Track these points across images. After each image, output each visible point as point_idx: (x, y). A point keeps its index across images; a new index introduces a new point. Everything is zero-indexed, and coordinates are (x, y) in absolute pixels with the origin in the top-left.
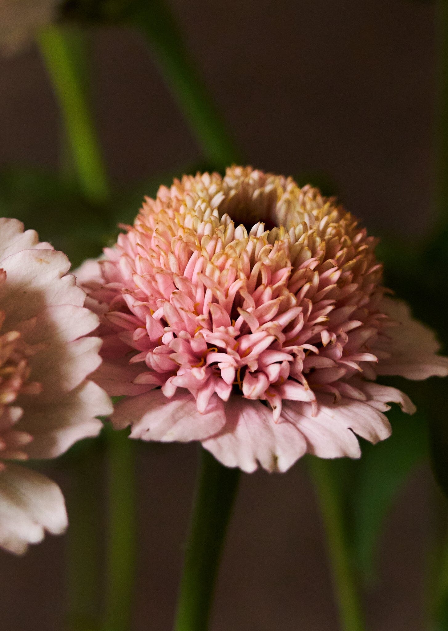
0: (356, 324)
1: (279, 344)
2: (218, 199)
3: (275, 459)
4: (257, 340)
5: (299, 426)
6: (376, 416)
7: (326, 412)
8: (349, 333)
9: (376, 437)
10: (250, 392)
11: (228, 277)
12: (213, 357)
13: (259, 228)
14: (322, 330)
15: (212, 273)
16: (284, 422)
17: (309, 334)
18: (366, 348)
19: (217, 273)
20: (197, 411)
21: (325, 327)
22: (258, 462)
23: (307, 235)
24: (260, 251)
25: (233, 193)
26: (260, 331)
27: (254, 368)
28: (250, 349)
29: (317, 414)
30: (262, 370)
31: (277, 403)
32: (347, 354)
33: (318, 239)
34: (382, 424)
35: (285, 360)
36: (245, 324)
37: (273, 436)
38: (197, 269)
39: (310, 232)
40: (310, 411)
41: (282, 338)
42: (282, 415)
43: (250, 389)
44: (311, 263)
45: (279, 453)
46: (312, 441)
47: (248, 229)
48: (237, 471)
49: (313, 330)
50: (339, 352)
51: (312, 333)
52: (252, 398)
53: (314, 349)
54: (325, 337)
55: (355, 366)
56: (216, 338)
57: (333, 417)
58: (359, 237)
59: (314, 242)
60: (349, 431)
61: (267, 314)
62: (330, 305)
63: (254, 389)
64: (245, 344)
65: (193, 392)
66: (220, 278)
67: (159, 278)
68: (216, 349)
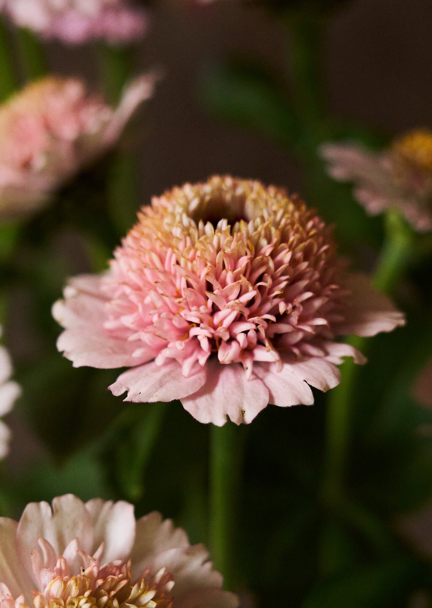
0: (308, 295)
1: (245, 317)
2: (194, 204)
3: (243, 413)
4: (225, 315)
5: (266, 381)
6: (329, 368)
7: (288, 367)
8: (303, 303)
9: (327, 386)
10: (224, 358)
11: (198, 266)
12: (194, 331)
13: (223, 224)
14: (280, 302)
15: (186, 264)
16: (254, 379)
17: (268, 306)
18: (319, 314)
19: (189, 264)
20: (183, 376)
21: (283, 299)
22: (228, 417)
23: (264, 227)
24: (223, 242)
25: (207, 198)
26: (226, 308)
27: (226, 337)
28: (221, 323)
29: (280, 371)
30: (232, 339)
31: (248, 364)
32: (302, 320)
33: (273, 230)
34: (333, 375)
35: (251, 329)
36: (213, 304)
37: (243, 393)
38: (173, 261)
39: (267, 223)
40: (274, 369)
41: (246, 312)
42: (253, 373)
43: (223, 355)
44: (267, 249)
45: (246, 408)
46: (274, 394)
47: (215, 226)
48: (210, 426)
49: (272, 302)
50: (294, 319)
51: (272, 305)
52: (226, 362)
53: (273, 318)
54: (282, 308)
55: (308, 329)
56: (191, 316)
57: (292, 372)
58: (310, 224)
59: (270, 231)
60: (305, 382)
61: (231, 294)
62: (285, 280)
63: (227, 355)
64: (216, 320)
65: (180, 360)
66: (192, 267)
67: (147, 272)
68: (195, 325)
